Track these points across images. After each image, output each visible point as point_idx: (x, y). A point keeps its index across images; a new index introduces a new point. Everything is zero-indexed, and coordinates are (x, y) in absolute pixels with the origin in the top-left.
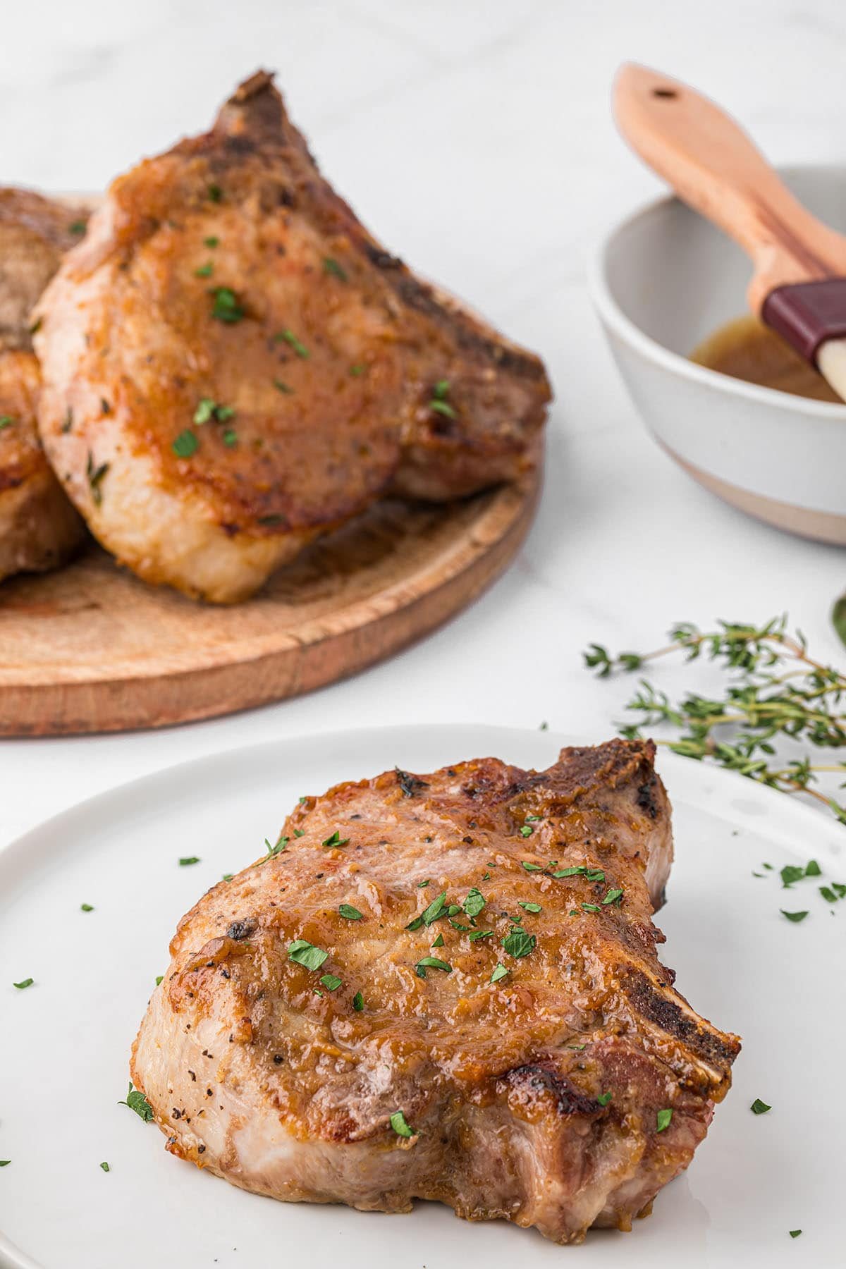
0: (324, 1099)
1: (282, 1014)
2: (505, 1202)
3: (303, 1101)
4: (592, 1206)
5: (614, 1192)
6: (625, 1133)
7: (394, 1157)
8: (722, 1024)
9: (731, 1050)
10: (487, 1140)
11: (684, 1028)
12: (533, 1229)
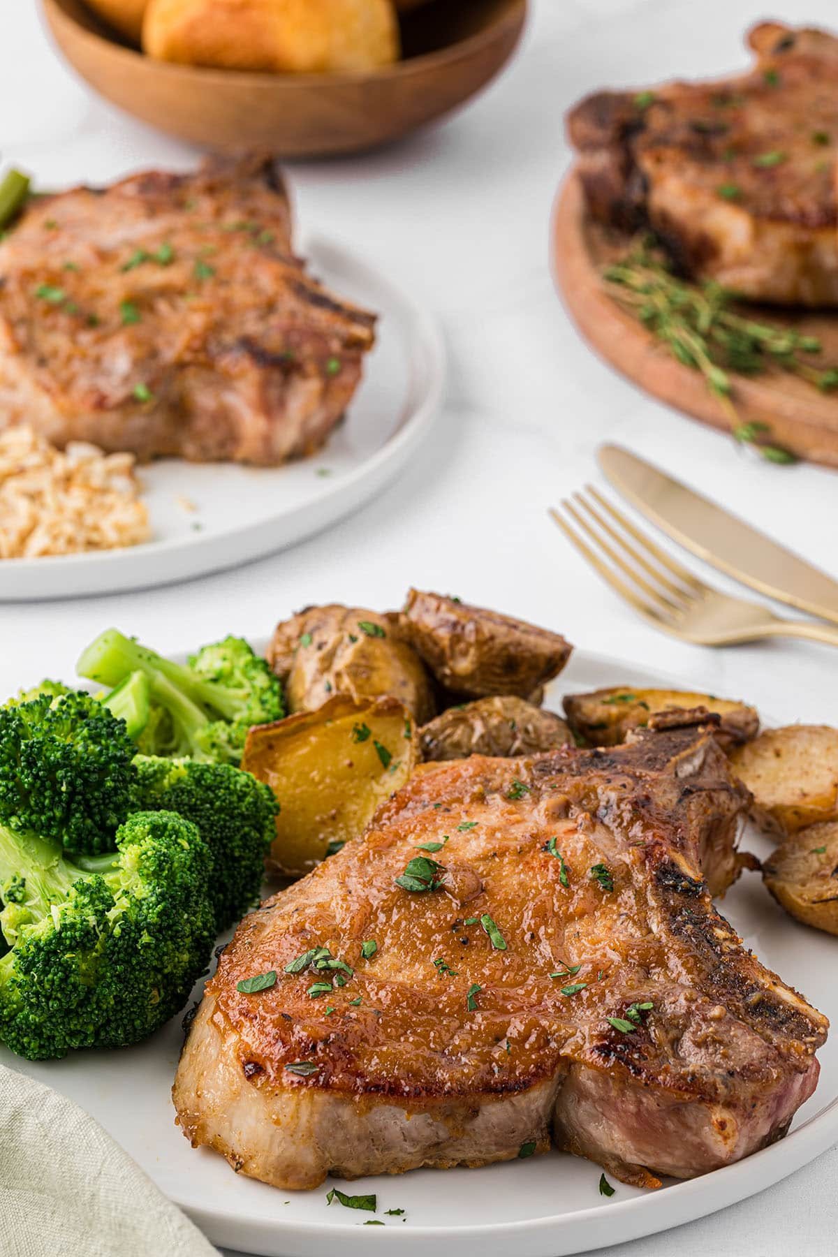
0: (83, 383)
1: (39, 334)
2: (222, 444)
3: (66, 386)
4: (287, 436)
5: (304, 424)
6: (305, 376)
7: (137, 422)
8: (362, 301)
9: (370, 320)
10: (205, 399)
11: (337, 308)
12: (246, 463)
